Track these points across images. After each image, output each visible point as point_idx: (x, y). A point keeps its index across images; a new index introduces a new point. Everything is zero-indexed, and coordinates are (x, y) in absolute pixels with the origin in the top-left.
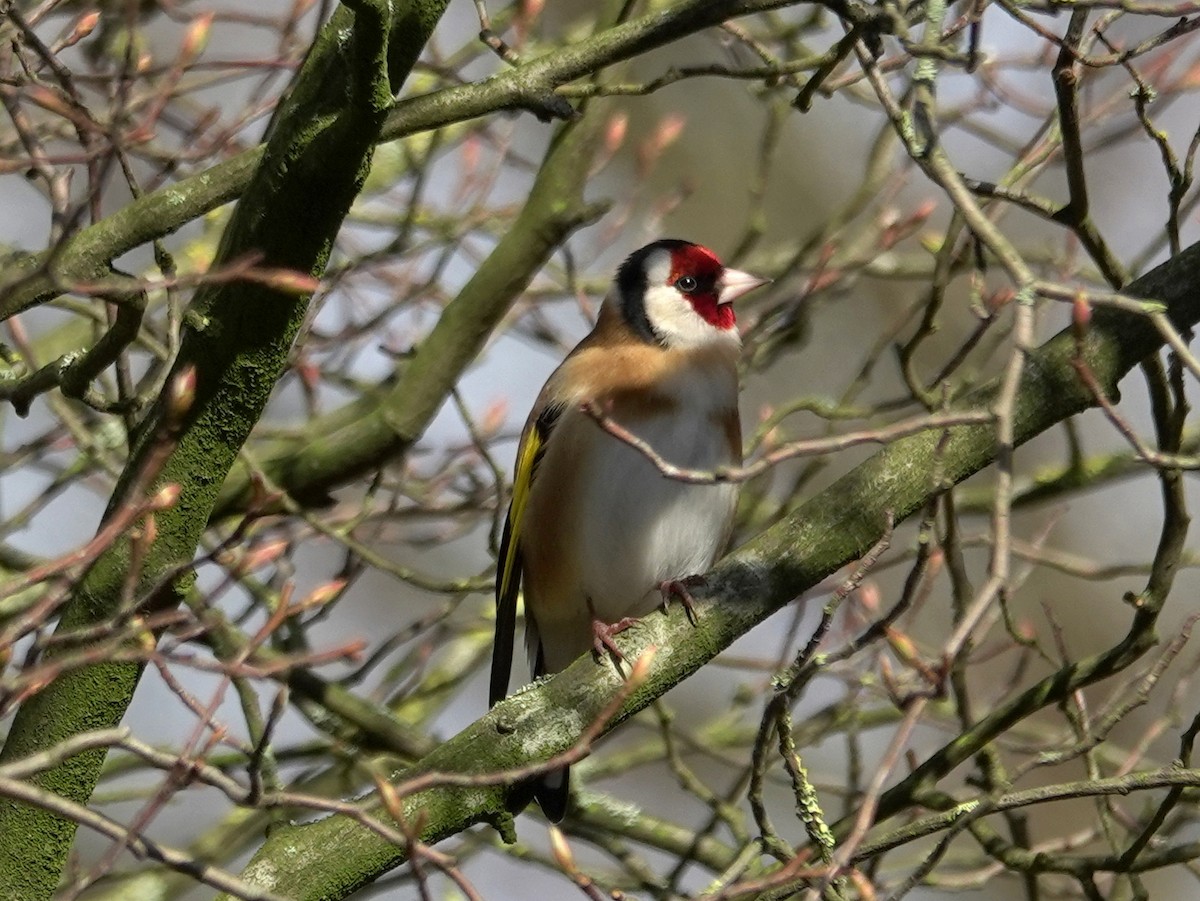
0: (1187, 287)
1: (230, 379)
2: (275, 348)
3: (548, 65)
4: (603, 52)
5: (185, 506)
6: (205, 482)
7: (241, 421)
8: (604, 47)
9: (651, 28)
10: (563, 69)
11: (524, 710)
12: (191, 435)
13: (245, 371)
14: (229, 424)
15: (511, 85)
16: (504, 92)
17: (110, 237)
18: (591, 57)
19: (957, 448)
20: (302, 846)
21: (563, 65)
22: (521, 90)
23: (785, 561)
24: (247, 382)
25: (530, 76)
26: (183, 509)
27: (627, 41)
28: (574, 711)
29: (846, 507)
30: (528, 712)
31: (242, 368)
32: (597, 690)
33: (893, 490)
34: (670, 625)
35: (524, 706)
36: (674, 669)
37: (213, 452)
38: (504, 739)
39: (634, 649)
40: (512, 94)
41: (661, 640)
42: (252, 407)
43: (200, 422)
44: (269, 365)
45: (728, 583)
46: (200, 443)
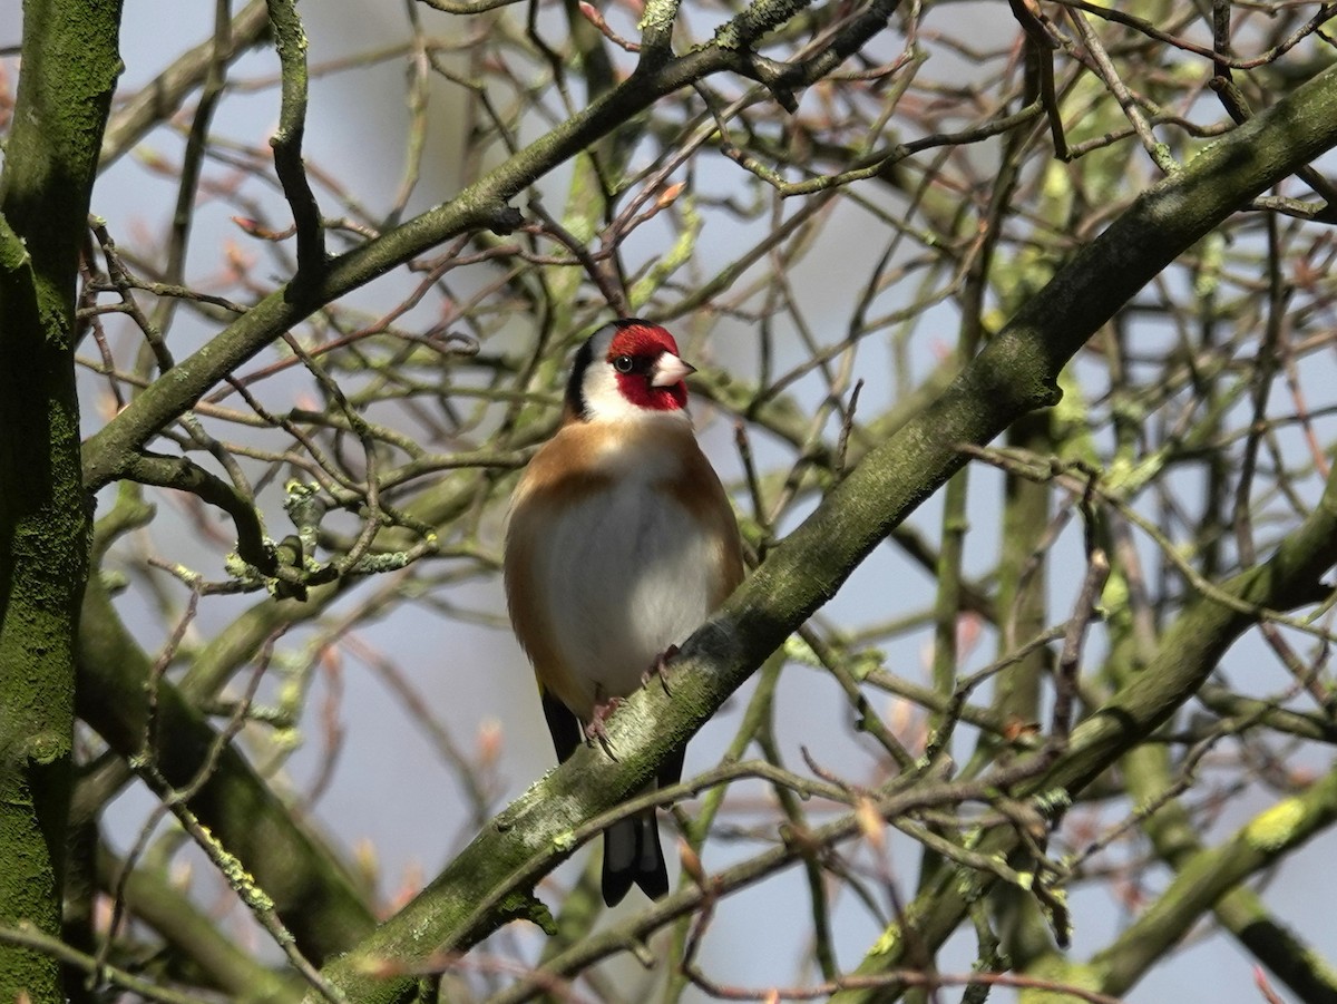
0: (1091, 276)
1: (20, 550)
2: (50, 512)
3: (493, 179)
4: (539, 157)
5: (31, 679)
6: (41, 652)
7: (51, 588)
8: (538, 152)
9: (578, 125)
10: (506, 181)
11: (525, 805)
12: (11, 610)
13: (30, 540)
14: (40, 592)
15: (462, 206)
16: (457, 213)
17: (128, 424)
18: (530, 163)
19: (897, 474)
20: (336, 977)
21: (506, 177)
22: (471, 208)
23: (750, 614)
24: (37, 549)
25: (478, 194)
26: (30, 682)
27: (558, 142)
28: (571, 798)
29: (799, 551)
30: (529, 807)
31: (24, 537)
32: (590, 773)
33: (842, 526)
34: (651, 697)
35: (526, 801)
36: (662, 738)
37: (38, 622)
38: (505, 836)
39: (620, 727)
40: (465, 214)
41: (644, 714)
42: (57, 572)
43: (14, 596)
44: (52, 530)
45: (700, 645)
46: (22, 616)
